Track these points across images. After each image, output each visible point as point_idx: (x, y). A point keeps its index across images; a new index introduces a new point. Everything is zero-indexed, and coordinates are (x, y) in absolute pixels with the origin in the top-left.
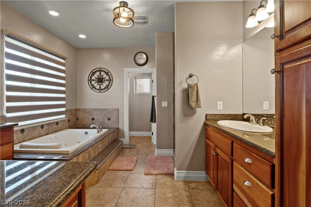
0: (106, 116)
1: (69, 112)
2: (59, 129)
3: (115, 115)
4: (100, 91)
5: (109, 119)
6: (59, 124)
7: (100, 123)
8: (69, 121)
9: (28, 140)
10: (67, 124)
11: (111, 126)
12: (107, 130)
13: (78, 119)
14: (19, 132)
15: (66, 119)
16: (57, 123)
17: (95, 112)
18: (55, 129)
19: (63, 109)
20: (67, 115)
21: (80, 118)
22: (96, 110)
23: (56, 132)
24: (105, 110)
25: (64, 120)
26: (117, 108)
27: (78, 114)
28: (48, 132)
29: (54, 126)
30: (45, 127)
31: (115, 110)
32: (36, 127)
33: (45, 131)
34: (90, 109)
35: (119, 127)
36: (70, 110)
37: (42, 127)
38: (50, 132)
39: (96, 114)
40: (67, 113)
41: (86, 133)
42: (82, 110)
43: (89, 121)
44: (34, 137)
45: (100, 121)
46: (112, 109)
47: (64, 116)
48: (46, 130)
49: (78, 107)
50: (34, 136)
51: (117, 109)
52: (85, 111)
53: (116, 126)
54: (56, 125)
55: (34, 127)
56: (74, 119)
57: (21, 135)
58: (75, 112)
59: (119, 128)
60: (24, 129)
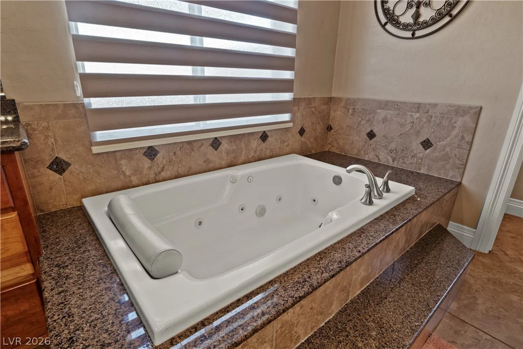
0: (418, 132)
1: (303, 105)
2: (268, 153)
3: (454, 133)
4: (413, 34)
5: (427, 144)
6: (269, 139)
7: (391, 151)
8: (302, 132)
9: (170, 179)
10: (295, 140)
11: (429, 169)
12: (411, 192)
13: (330, 128)
14: (140, 155)
15: (291, 125)
16: (264, 137)
17: (382, 113)
18: (255, 152)
19: (287, 96)
20: (298, 115)
21: (335, 126)
22: (385, 105)
23: (260, 160)
24: (418, 107)
25: (287, 129)
26: (476, 103)
27: (332, 113)
28: (235, 158)
29: (255, 143)
30: (225, 146)
31: (460, 111)
32: (195, 144)
33: (224, 155)
34: (366, 101)
35: (464, 182)
36: (309, 101)
37: (216, 143)
38: (242, 158)
39: (385, 120)
40: (296, 108)
41: (337, 180)
42: (342, 104)
43: (357, 138)
44: (192, 171)
45: (393, 146)
46: (450, 106)
47: (286, 117)
48: (228, 153)
49: (334, 95)
50: (190, 168)
51: (471, 108)
52: (350, 105)
53: (452, 175)
54: (260, 141)
55: (189, 143)
56: (320, 128)
57: (146, 162)
58: (324, 107)
59: (460, 183)
60: (157, 148)
